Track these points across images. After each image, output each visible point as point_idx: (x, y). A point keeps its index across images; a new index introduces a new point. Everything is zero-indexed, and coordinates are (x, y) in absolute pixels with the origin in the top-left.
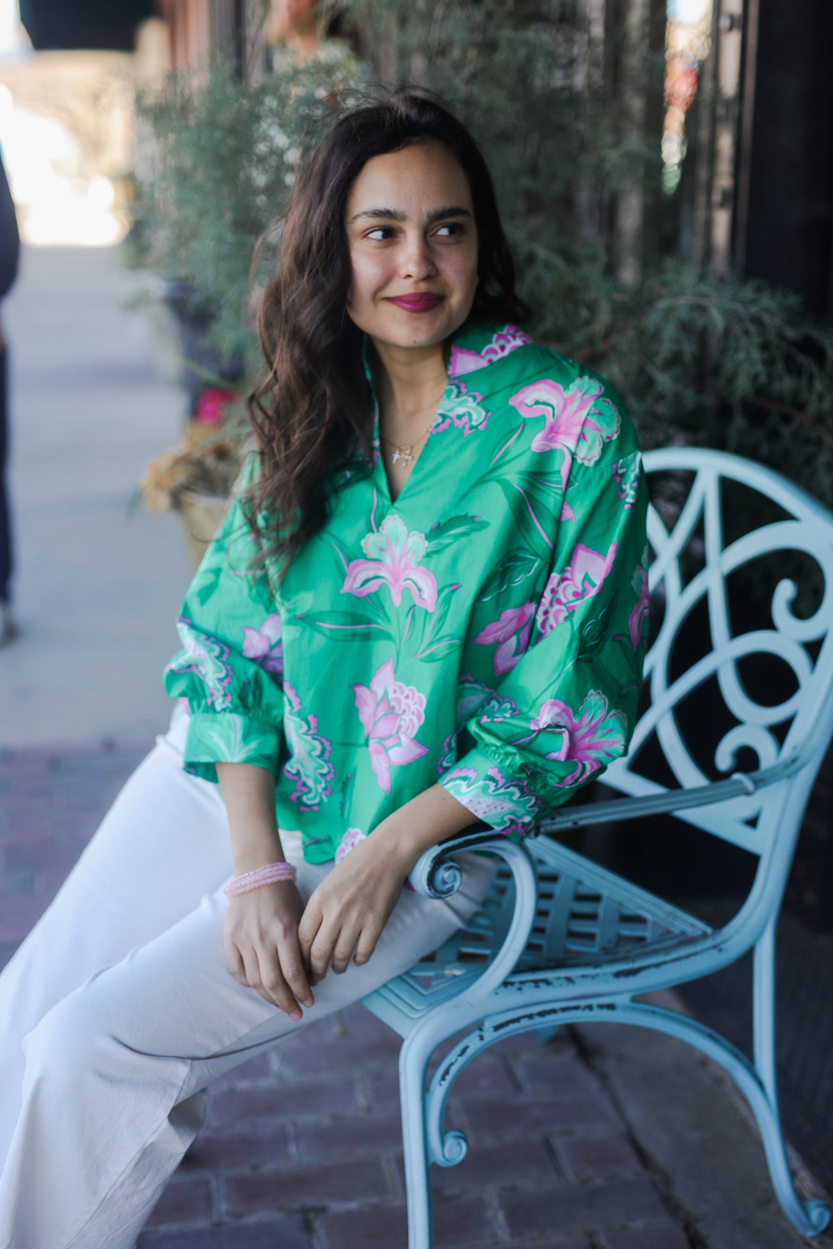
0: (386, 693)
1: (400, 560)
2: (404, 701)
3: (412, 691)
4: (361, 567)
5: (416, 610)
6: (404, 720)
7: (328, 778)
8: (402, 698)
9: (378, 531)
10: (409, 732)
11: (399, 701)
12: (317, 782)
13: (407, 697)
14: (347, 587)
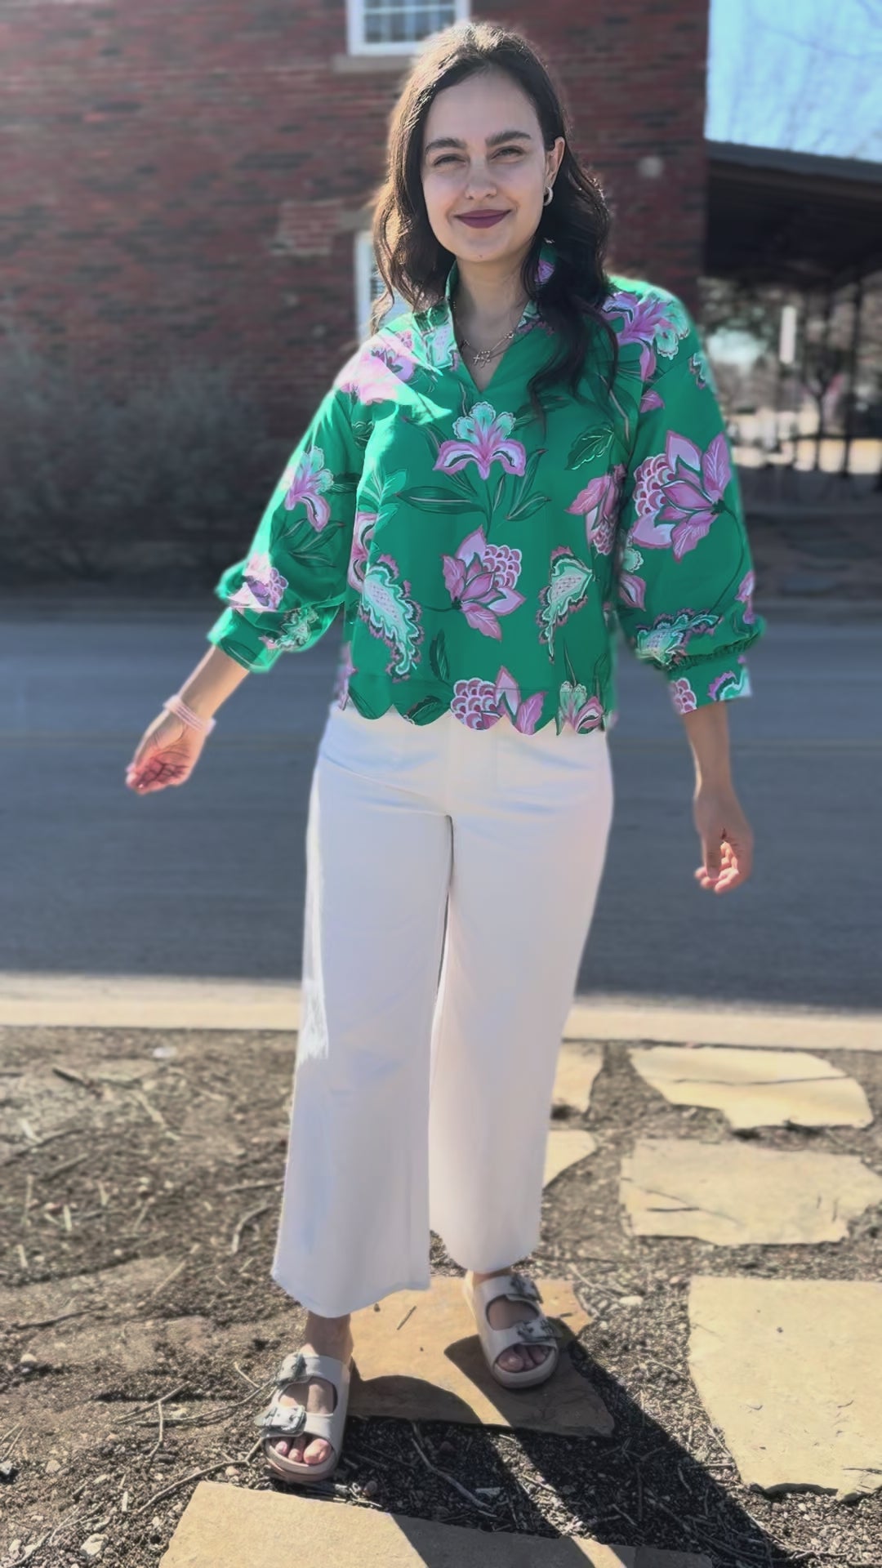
0: (476, 556)
1: (489, 439)
2: (496, 560)
3: (504, 549)
4: (452, 447)
5: (507, 480)
6: (502, 576)
7: (419, 642)
8: (494, 557)
9: (468, 415)
10: (510, 584)
11: (491, 561)
12: (407, 647)
13: (500, 555)
14: (438, 465)
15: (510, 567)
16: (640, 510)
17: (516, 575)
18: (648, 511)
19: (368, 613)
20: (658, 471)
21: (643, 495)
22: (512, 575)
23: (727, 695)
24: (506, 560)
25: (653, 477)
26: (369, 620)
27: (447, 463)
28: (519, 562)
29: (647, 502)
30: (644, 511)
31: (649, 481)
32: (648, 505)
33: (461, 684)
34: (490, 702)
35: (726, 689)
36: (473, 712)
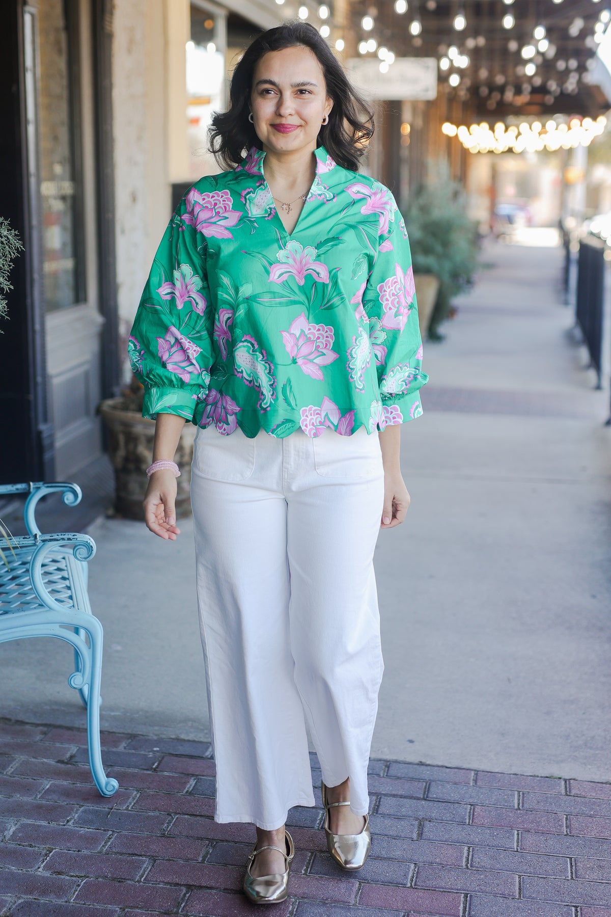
15: (327, 337)
16: (386, 308)
17: (332, 342)
18: (390, 309)
19: (242, 372)
20: (394, 286)
21: (387, 300)
22: (329, 341)
23: (417, 415)
24: (323, 333)
25: (392, 290)
26: (242, 377)
27: (276, 277)
28: (332, 334)
29: (390, 304)
30: (388, 309)
31: (389, 292)
32: (390, 305)
33: (304, 410)
34: (319, 419)
35: (416, 411)
36: (312, 427)
